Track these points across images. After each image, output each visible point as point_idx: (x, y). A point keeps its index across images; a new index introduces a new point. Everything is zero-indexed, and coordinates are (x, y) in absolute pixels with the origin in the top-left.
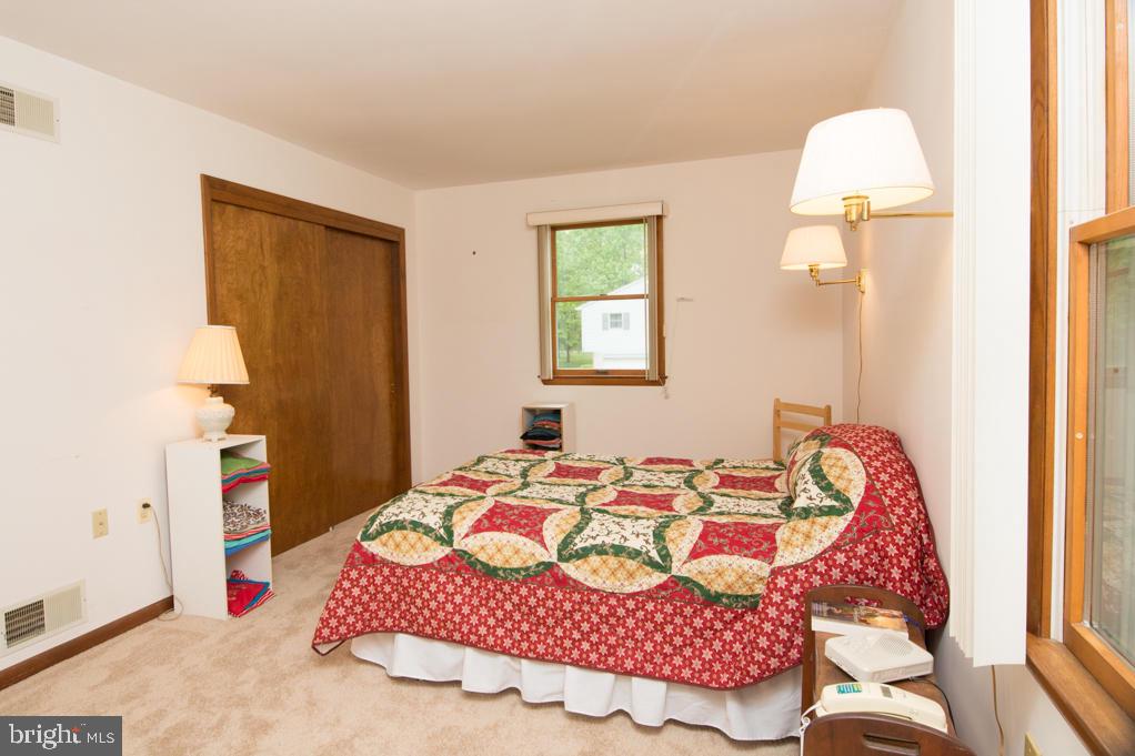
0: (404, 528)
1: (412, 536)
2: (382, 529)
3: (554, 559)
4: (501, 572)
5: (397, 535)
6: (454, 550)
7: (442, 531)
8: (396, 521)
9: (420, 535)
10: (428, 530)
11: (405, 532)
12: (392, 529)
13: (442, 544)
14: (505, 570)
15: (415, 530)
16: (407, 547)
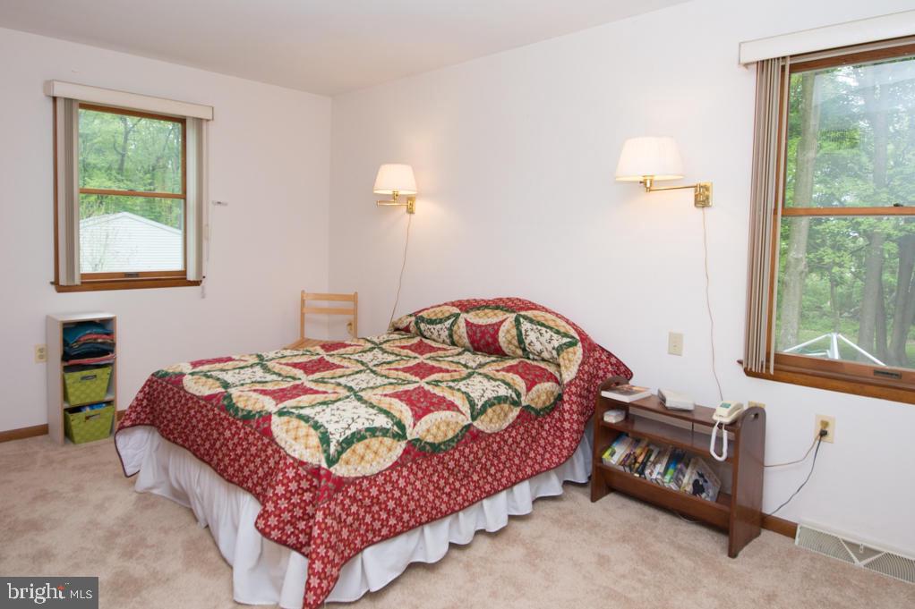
0: (363, 438)
1: (374, 443)
2: (343, 448)
3: (470, 421)
4: (442, 447)
5: (359, 447)
6: (409, 442)
7: (395, 428)
8: (353, 434)
9: (380, 438)
10: (385, 432)
11: (366, 441)
12: (353, 442)
13: (399, 440)
14: (444, 443)
15: (374, 436)
16: (372, 456)
